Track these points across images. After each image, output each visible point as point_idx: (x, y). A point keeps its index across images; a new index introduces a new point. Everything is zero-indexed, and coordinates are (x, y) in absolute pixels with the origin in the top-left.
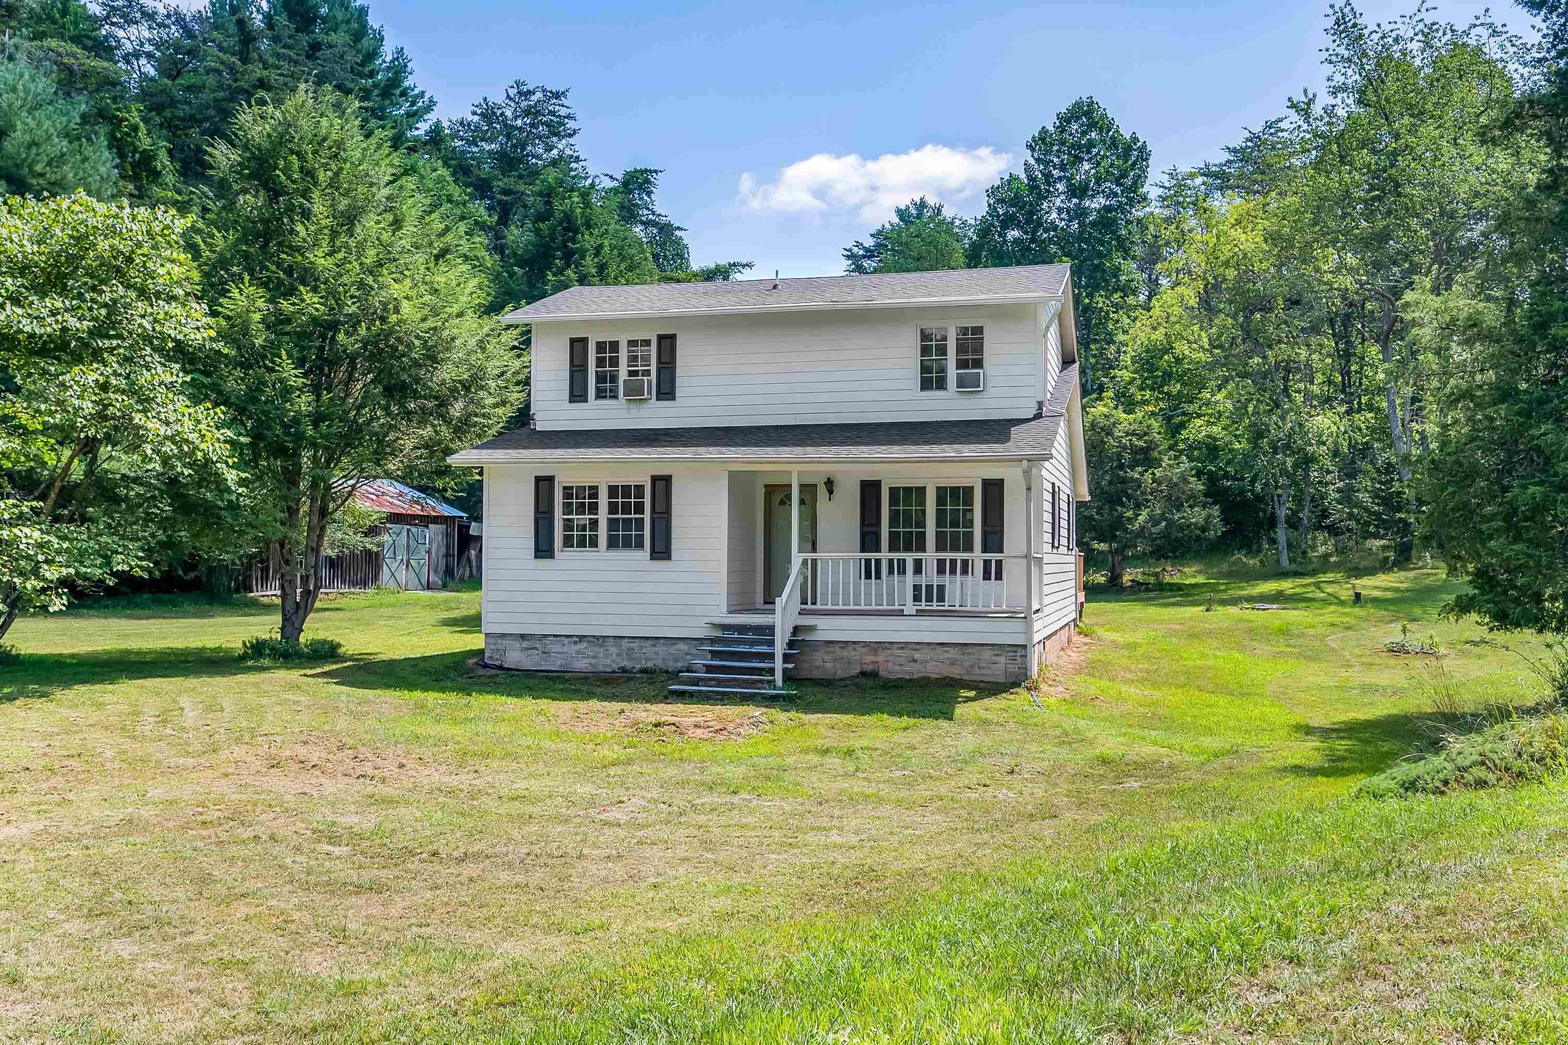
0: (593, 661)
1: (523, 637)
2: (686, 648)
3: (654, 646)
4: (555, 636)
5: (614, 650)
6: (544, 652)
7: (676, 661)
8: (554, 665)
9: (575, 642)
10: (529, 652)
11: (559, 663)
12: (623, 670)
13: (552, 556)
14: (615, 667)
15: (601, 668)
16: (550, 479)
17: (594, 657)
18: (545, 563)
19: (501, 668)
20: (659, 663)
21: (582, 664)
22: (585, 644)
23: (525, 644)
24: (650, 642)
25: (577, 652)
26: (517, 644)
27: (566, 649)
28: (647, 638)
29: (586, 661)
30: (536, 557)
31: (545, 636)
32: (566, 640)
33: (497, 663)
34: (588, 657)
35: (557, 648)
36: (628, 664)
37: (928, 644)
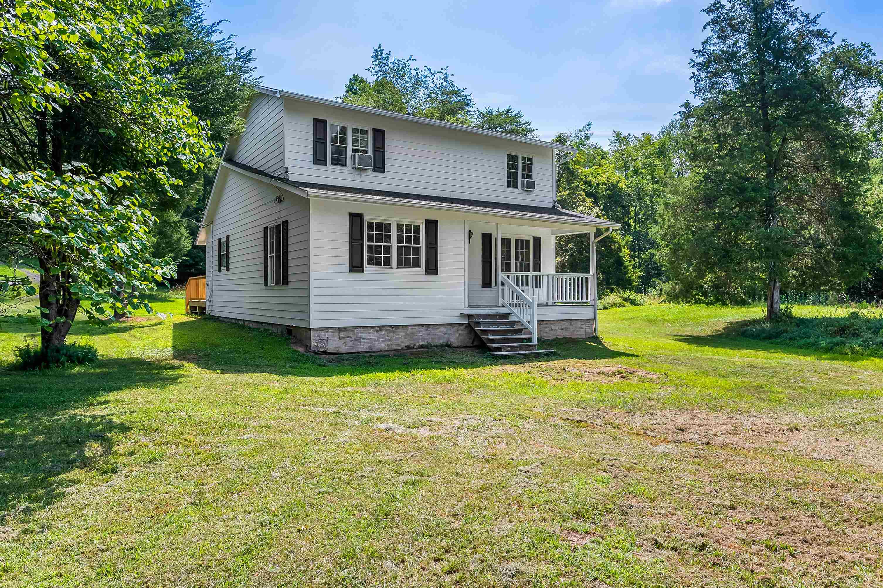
0: (389, 343)
1: (340, 329)
2: (445, 330)
3: (427, 330)
4: (363, 327)
5: (402, 334)
6: (355, 339)
7: (439, 339)
8: (362, 347)
9: (377, 331)
10: (345, 340)
11: (366, 346)
12: (408, 347)
13: (362, 271)
14: (403, 346)
15: (394, 347)
16: (361, 216)
17: (390, 340)
18: (356, 275)
19: (325, 353)
20: (430, 341)
21: (382, 346)
22: (384, 332)
23: (342, 335)
24: (424, 328)
25: (379, 338)
26: (336, 335)
27: (371, 336)
28: (422, 325)
29: (384, 343)
30: (351, 271)
31: (357, 328)
32: (371, 330)
33: (322, 350)
34: (386, 340)
35: (365, 336)
36: (412, 343)
37: (557, 320)
